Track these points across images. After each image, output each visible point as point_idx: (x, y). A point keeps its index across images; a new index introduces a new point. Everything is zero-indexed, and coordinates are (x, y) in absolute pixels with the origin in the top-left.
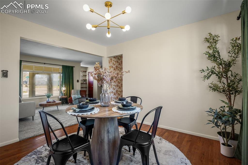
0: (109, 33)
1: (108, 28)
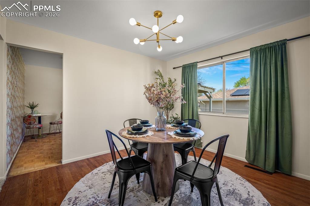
0: (159, 47)
1: (158, 42)
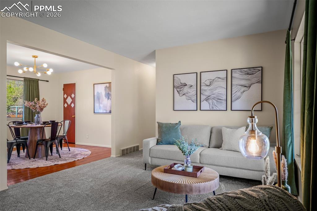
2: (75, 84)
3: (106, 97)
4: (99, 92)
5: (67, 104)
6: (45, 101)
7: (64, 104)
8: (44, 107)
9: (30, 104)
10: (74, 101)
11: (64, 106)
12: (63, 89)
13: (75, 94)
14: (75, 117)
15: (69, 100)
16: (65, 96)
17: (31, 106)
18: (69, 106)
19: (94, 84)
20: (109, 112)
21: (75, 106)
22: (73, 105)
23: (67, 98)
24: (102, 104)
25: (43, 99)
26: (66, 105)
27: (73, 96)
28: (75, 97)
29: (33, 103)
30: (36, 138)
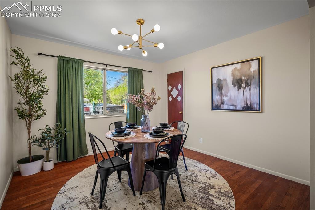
2: (182, 72)
3: (235, 86)
4: (221, 79)
5: (172, 97)
6: (155, 94)
7: (168, 97)
8: (155, 103)
9: (134, 99)
10: (180, 93)
11: (168, 100)
12: (167, 79)
13: (182, 85)
14: (182, 113)
15: (175, 93)
16: (170, 88)
17: (136, 103)
18: (175, 100)
19: (212, 68)
20: (241, 109)
21: (182, 100)
22: (179, 99)
23: (172, 90)
24: (226, 96)
25: (153, 89)
26: (171, 99)
27: (179, 87)
28: (182, 88)
29: (138, 97)
30: (143, 157)
